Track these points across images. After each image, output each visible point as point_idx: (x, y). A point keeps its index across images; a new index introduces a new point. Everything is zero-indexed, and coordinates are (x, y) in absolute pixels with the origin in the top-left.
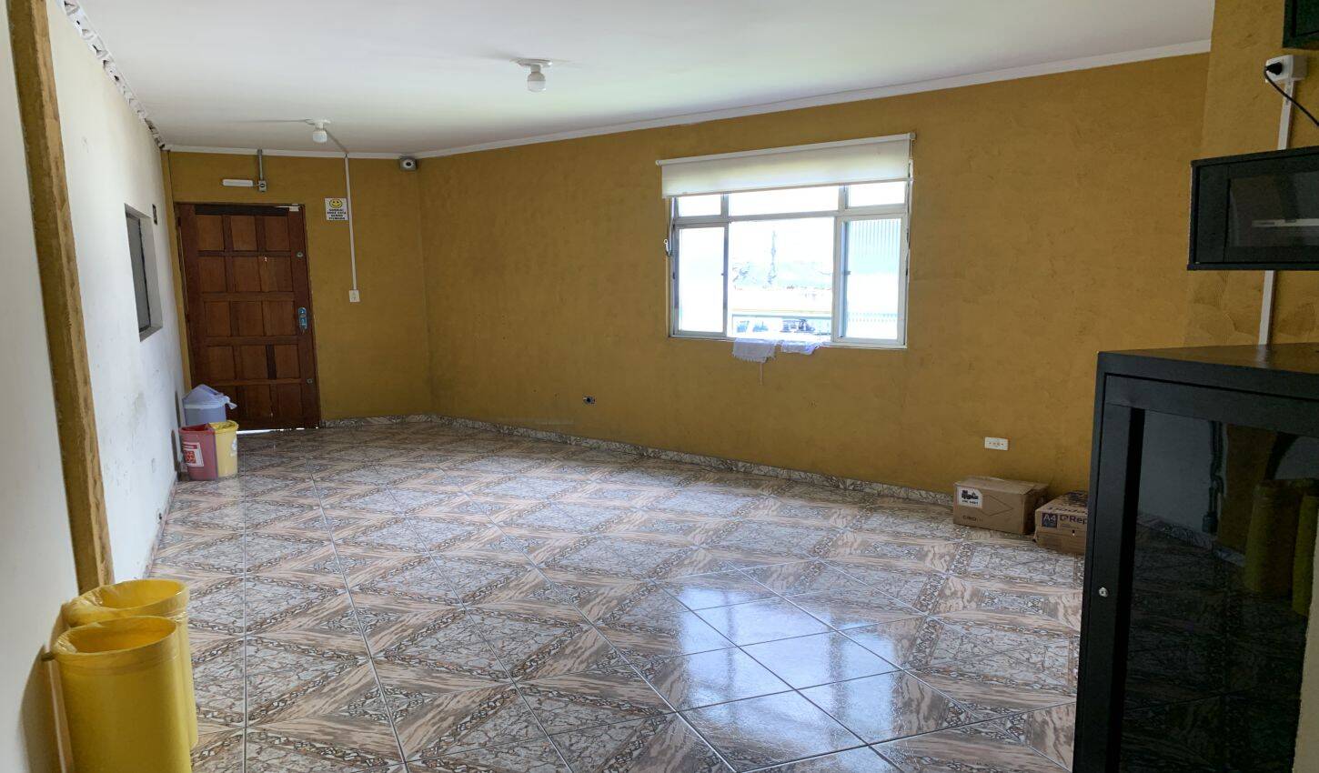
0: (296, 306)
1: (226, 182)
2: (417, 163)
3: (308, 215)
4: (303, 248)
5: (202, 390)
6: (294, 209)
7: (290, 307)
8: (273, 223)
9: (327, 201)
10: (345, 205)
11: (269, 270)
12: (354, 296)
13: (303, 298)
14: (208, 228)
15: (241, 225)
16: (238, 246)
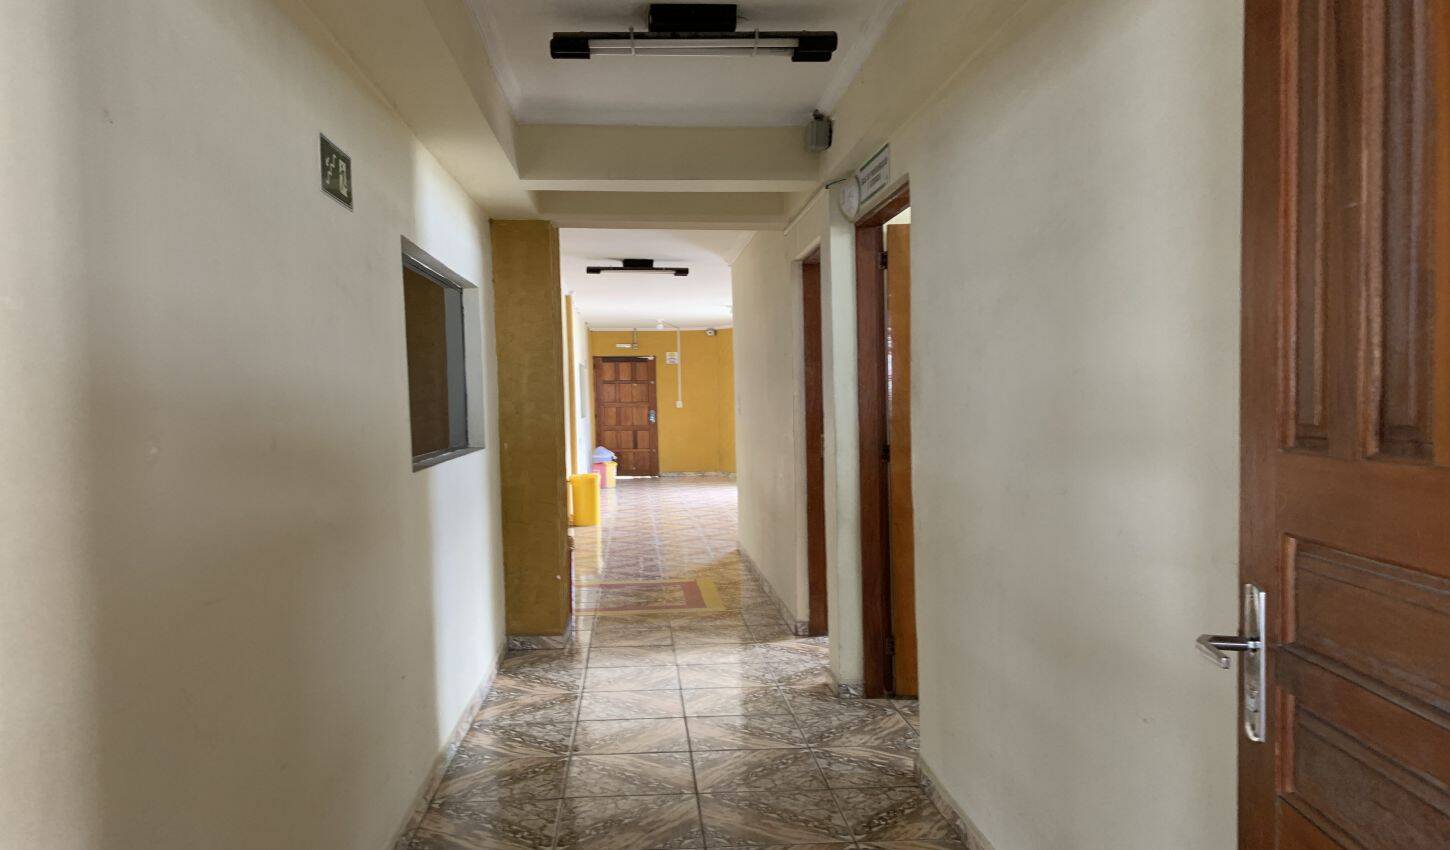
0: (650, 409)
1: (618, 346)
2: (716, 332)
3: (657, 360)
4: (654, 380)
5: (601, 448)
6: (651, 358)
7: (646, 411)
8: (640, 366)
9: (668, 353)
10: (677, 355)
11: (636, 390)
12: (679, 404)
13: (652, 405)
14: (608, 370)
15: (624, 367)
16: (622, 378)
